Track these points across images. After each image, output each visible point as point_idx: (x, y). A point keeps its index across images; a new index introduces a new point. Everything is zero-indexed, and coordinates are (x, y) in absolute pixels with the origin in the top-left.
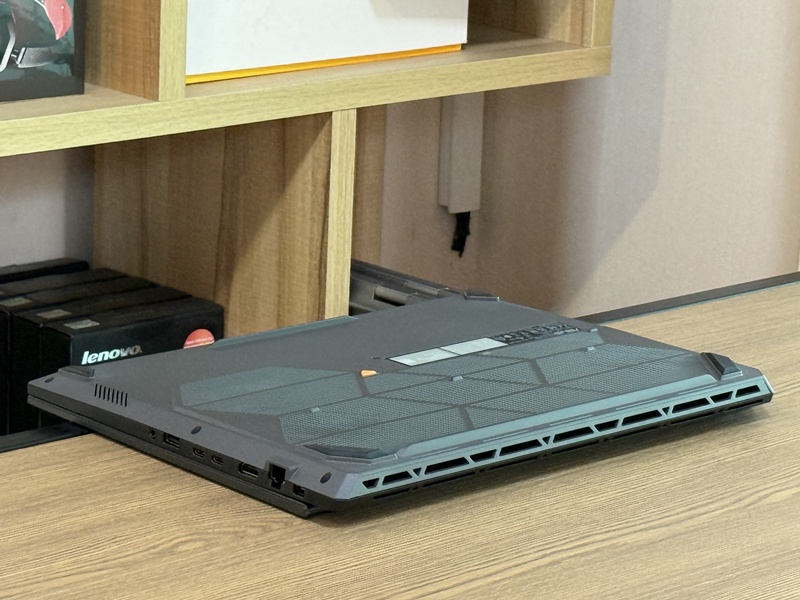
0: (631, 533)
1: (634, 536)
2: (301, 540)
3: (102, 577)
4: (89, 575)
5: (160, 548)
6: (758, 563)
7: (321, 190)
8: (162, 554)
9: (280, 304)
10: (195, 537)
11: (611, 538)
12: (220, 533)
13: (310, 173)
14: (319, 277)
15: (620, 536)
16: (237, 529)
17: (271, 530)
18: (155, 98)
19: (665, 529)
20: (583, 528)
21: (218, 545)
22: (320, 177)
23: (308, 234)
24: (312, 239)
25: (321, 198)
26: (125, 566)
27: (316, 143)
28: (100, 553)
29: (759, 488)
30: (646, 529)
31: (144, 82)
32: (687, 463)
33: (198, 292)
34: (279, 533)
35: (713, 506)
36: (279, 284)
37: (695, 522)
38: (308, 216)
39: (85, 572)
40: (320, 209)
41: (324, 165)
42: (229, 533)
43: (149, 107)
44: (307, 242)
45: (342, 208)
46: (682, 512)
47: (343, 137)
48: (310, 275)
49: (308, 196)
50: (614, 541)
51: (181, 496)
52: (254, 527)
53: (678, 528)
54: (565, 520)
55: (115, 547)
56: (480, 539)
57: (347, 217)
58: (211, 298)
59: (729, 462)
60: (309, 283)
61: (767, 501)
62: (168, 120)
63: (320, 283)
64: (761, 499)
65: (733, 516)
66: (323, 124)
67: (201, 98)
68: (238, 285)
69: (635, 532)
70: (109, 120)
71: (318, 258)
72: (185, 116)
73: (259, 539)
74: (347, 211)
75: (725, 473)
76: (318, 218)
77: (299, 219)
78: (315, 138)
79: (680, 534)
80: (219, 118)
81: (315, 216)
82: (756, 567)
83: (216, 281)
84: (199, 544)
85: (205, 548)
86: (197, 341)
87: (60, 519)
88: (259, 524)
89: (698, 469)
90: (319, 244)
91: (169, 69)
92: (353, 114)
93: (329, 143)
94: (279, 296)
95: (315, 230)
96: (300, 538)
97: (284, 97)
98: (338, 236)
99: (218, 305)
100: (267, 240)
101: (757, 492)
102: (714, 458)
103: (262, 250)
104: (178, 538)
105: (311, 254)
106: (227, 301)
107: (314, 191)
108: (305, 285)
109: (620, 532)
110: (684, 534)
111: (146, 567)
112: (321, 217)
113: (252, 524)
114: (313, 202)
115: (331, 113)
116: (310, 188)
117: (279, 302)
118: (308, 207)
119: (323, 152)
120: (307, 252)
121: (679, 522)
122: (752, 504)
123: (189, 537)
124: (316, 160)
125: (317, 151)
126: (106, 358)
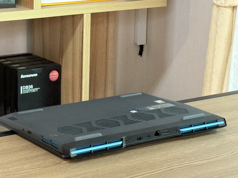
7: (81, 34)
9: (73, 64)
13: (79, 30)
22: (81, 31)
23: (79, 46)
24: (80, 47)
25: (81, 37)
27: (80, 22)
33: (55, 61)
36: (73, 59)
38: (79, 41)
40: (81, 40)
41: (82, 28)
47: (87, 21)
48: (79, 56)
49: (79, 36)
57: (89, 41)
60: (79, 58)
62: (36, 14)
66: (82, 17)
68: (64, 59)
70: (20, 14)
74: (89, 40)
77: (77, 42)
78: (80, 21)
83: (59, 58)
90: (81, 48)
92: (90, 15)
93: (83, 22)
94: (73, 62)
95: (80, 45)
98: (86, 46)
99: (60, 65)
100: (70, 47)
105: (80, 51)
106: (62, 64)
107: (80, 35)
108: (78, 59)
114: (80, 37)
115: (83, 14)
116: (79, 34)
118: (79, 38)
119: (82, 24)
120: (79, 50)
124: (80, 26)
125: (80, 24)
126: (27, 77)
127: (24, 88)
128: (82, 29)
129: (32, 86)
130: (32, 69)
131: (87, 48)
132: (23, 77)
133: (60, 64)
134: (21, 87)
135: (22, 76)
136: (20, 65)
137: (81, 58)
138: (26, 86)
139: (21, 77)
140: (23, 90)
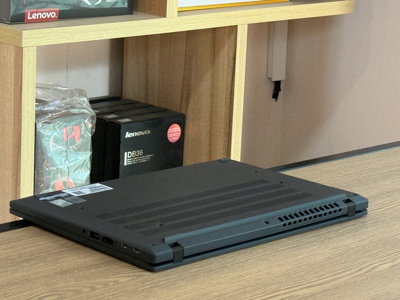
0: (301, 289)
1: (304, 290)
2: (114, 295)
7: (232, 60)
10: (52, 293)
11: (290, 292)
12: (67, 291)
14: (230, 99)
15: (295, 291)
16: (77, 288)
17: (96, 289)
19: (320, 287)
20: (274, 287)
22: (231, 54)
23: (225, 80)
24: (227, 82)
29: (371, 263)
30: (309, 287)
32: (330, 248)
34: (100, 291)
35: (346, 273)
36: (212, 103)
38: (226, 71)
42: (72, 291)
44: (225, 83)
45: (241, 68)
46: (329, 277)
47: (242, 37)
48: (226, 98)
49: (226, 63)
50: (292, 294)
51: (45, 269)
52: (86, 287)
53: (327, 286)
54: (264, 282)
56: (216, 293)
57: (243, 72)
58: (179, 111)
59: (353, 248)
60: (226, 102)
61: (375, 270)
63: (231, 103)
64: (373, 269)
66: (233, 31)
69: (303, 288)
70: (146, 25)
71: (230, 91)
73: (90, 294)
75: (352, 254)
76: (230, 72)
77: (221, 73)
79: (329, 290)
81: (229, 72)
86: (173, 129)
88: (89, 285)
89: (337, 252)
90: (230, 84)
92: (246, 27)
94: (211, 108)
95: (229, 78)
96: (113, 293)
97: (218, 18)
100: (206, 83)
101: (370, 265)
102: (345, 246)
103: (203, 88)
104: (43, 294)
105: (227, 90)
107: (229, 61)
108: (224, 103)
109: (295, 289)
110: (331, 289)
112: (232, 73)
113: (86, 285)
114: (228, 65)
115: (237, 26)
116: (226, 59)
117: (211, 111)
118: (225, 67)
119: (233, 43)
120: (225, 88)
121: (328, 282)
122: (368, 272)
123: (48, 294)
126: (136, 135)
127: (130, 154)
129: (140, 152)
131: (240, 83)
132: (129, 137)
134: (126, 153)
135: (128, 135)
136: (118, 116)
137: (228, 103)
138: (133, 152)
139: (126, 137)
140: (127, 158)
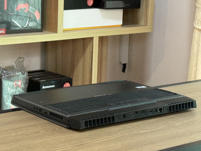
3: (21, 137)
4: (18, 137)
5: (36, 131)
6: (169, 137)
7: (91, 53)
8: (36, 133)
9: (83, 77)
10: (44, 129)
13: (89, 50)
14: (91, 71)
16: (54, 128)
18: (57, 32)
19: (150, 130)
21: (48, 131)
22: (91, 51)
24: (89, 63)
26: (27, 135)
28: (22, 132)
30: (146, 130)
31: (54, 30)
34: (62, 129)
36: (83, 73)
37: (157, 129)
38: (89, 58)
39: (18, 136)
42: (52, 129)
43: (55, 34)
44: (89, 64)
45: (96, 57)
47: (96, 43)
48: (89, 71)
50: (138, 132)
55: (26, 131)
57: (97, 59)
60: (89, 72)
62: (59, 37)
63: (91, 73)
65: (166, 128)
66: (92, 40)
67: (66, 33)
68: (75, 73)
71: (91, 67)
72: (63, 37)
76: (91, 59)
77: (87, 59)
78: (90, 43)
80: (70, 37)
82: (169, 138)
83: (70, 73)
84: (44, 131)
85: (45, 132)
86: (66, 85)
87: (15, 126)
90: (91, 65)
91: (60, 27)
92: (98, 38)
93: (93, 44)
94: (83, 75)
95: (90, 61)
100: (80, 64)
103: (80, 66)
105: (89, 67)
106: (73, 77)
107: (90, 53)
109: (140, 130)
110: (154, 131)
111: (32, 135)
118: (89, 56)
120: (88, 66)
123: (42, 130)
124: (90, 47)
125: (90, 45)
126: (47, 88)
128: (91, 49)
130: (51, 82)
131: (95, 64)
132: (44, 88)
133: (71, 77)
135: (44, 87)
137: (90, 72)
139: (43, 88)
